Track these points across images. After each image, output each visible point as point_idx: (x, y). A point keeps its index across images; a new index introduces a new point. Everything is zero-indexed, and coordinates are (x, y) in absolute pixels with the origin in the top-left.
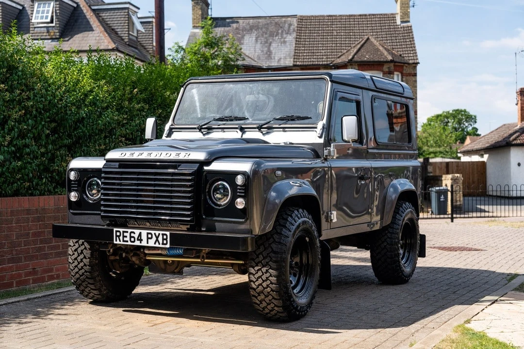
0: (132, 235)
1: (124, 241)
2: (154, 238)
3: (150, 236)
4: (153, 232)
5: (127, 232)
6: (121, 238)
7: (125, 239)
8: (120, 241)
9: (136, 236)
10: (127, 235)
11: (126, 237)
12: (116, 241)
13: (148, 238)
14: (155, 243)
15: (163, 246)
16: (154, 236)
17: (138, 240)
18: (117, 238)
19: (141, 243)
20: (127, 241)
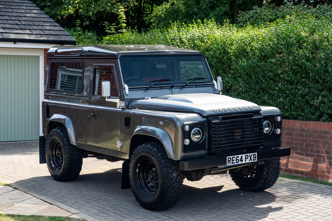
0: (237, 158)
1: (232, 163)
2: (249, 158)
3: (247, 157)
4: (248, 154)
5: (234, 157)
6: (231, 162)
7: (233, 162)
8: (230, 164)
9: (239, 159)
10: (235, 159)
11: (234, 160)
12: (228, 164)
13: (246, 158)
14: (249, 161)
15: (254, 161)
16: (249, 156)
17: (240, 161)
18: (229, 162)
19: (242, 162)
20: (234, 163)
